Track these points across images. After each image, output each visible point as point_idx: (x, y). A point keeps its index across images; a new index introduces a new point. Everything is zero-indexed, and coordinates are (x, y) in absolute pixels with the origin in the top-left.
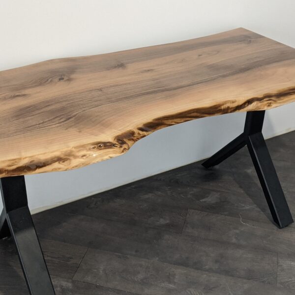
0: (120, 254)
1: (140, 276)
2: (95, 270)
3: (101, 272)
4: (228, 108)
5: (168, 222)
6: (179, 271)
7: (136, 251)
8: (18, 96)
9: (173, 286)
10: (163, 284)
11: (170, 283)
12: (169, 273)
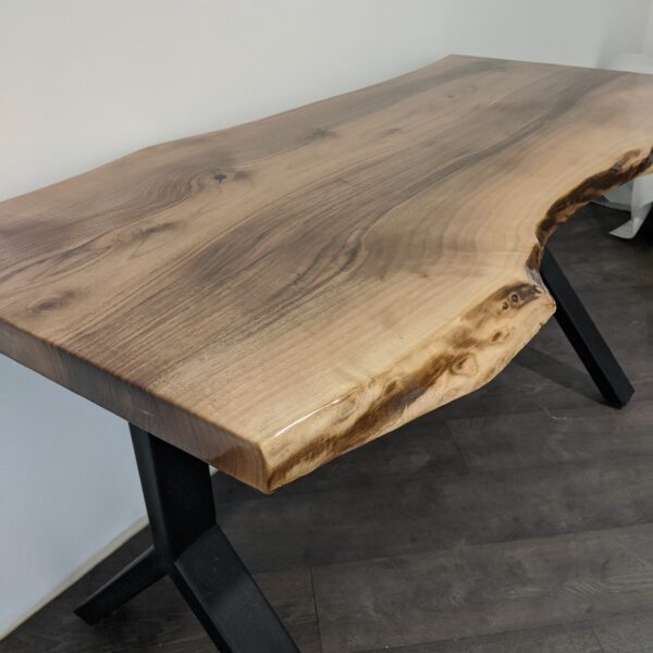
0: (384, 559)
1: (459, 592)
2: (359, 615)
3: (372, 613)
4: (631, 169)
5: (428, 458)
6: (522, 552)
7: (413, 540)
8: (152, 231)
9: (535, 590)
10: (513, 592)
11: (524, 585)
12: (508, 564)
